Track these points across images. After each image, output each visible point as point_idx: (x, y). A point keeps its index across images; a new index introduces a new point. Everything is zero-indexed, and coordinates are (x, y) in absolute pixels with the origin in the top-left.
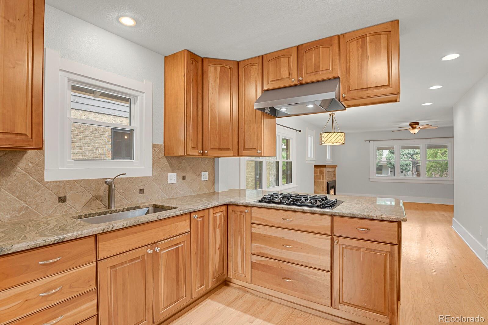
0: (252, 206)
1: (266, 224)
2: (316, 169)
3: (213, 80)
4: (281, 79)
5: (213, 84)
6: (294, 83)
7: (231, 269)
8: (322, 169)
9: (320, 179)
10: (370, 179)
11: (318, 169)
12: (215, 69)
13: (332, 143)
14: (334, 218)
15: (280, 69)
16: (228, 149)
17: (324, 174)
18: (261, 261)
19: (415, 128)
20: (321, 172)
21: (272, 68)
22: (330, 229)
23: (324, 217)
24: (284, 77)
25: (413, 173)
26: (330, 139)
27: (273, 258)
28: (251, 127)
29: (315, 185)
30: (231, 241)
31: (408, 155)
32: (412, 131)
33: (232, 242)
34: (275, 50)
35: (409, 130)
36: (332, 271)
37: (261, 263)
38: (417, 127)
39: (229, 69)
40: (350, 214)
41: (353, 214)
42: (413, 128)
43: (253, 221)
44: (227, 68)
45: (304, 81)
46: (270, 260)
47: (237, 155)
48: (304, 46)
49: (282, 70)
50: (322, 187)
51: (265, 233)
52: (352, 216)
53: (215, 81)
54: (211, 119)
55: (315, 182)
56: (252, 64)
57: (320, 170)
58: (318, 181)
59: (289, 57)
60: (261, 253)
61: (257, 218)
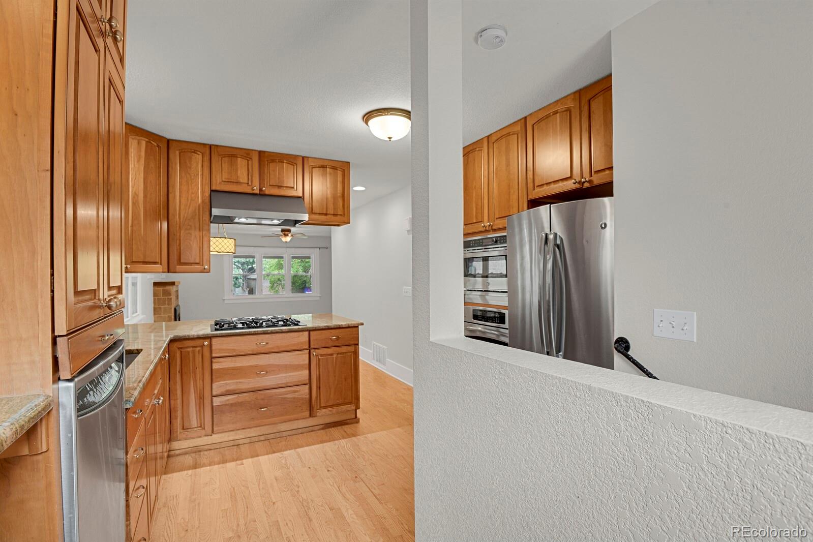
0: (212, 336)
1: (234, 354)
2: (157, 288)
3: (136, 160)
4: (237, 182)
5: (137, 166)
6: (254, 192)
7: (177, 428)
8: (167, 288)
9: (165, 304)
10: (224, 300)
11: (161, 289)
12: (139, 143)
13: (217, 252)
14: (311, 333)
15: (237, 170)
16: (155, 263)
17: (171, 295)
18: (228, 400)
19: (287, 235)
20: (167, 293)
21: (226, 166)
22: (307, 344)
23: (301, 333)
24: (241, 181)
25: (243, 290)
26: (220, 246)
27: (245, 391)
28: (191, 234)
29: (154, 314)
30: (176, 390)
31: (237, 264)
32: (284, 239)
33: (179, 392)
34: (230, 145)
35: (281, 237)
36: (310, 383)
37: (228, 403)
38: (290, 235)
39: (157, 148)
40: (325, 326)
41: (327, 326)
42: (286, 235)
43: (214, 355)
44: (155, 145)
45: (267, 192)
46: (241, 395)
47: (166, 270)
48: (266, 154)
49: (239, 172)
50: (168, 316)
51: (232, 366)
52: (326, 328)
53: (138, 161)
54: (133, 217)
55: (155, 309)
56: (193, 151)
57: (163, 290)
58: (160, 308)
59: (248, 160)
60: (228, 391)
61: (221, 350)
